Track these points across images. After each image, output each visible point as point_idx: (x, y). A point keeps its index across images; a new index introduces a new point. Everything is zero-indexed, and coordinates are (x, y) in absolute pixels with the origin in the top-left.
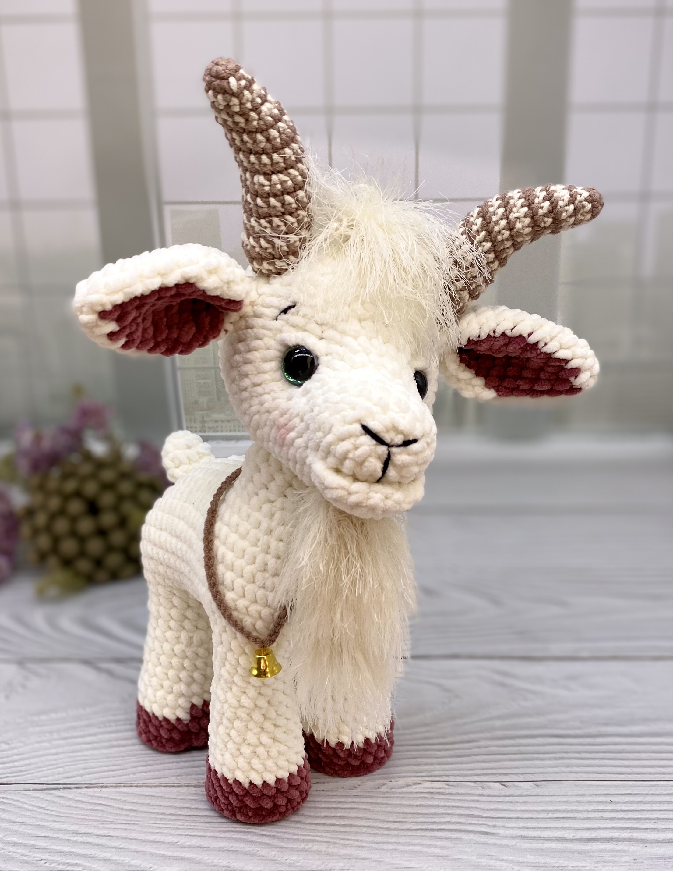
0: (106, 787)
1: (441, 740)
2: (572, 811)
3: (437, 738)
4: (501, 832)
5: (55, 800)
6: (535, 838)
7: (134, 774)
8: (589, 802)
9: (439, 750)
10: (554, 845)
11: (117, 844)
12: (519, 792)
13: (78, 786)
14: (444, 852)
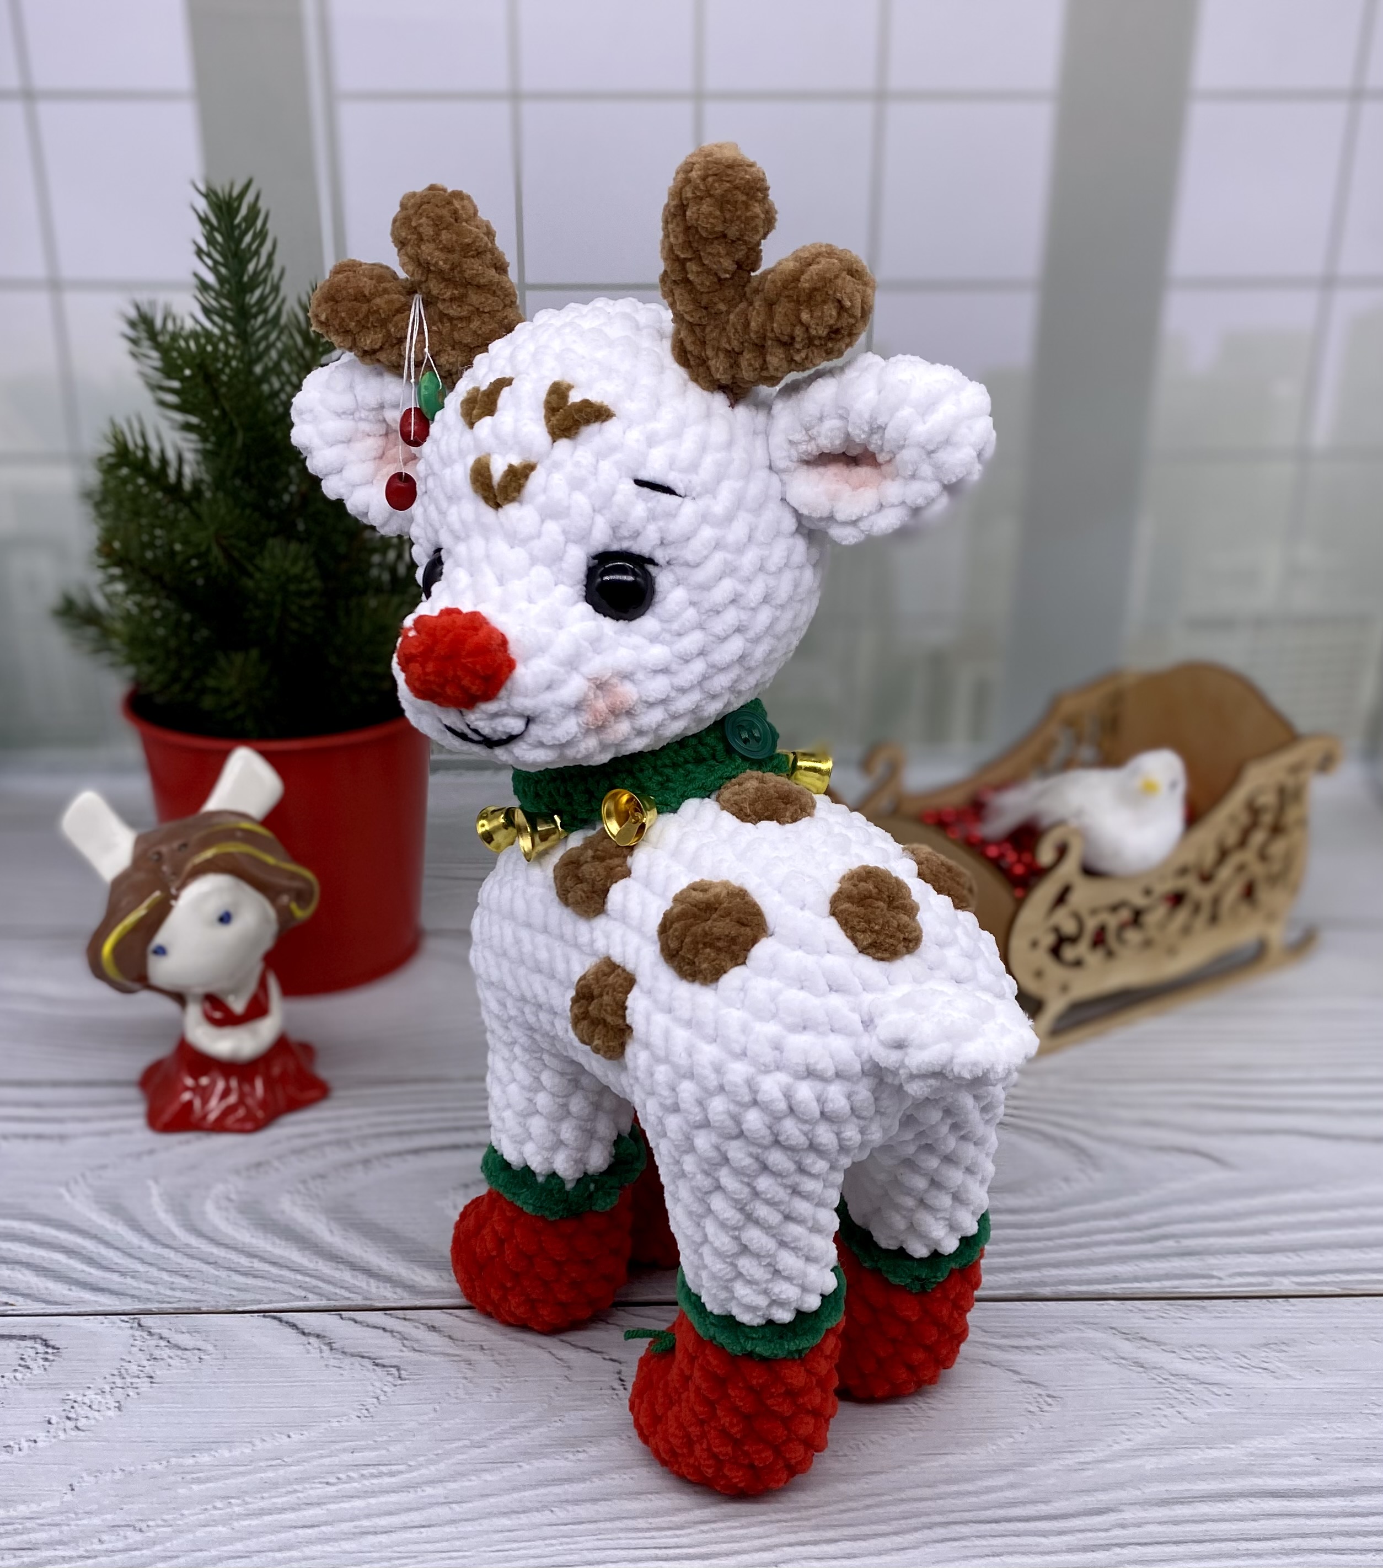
1: (1043, 1509)
3: (1034, 1502)
9: (1044, 1534)
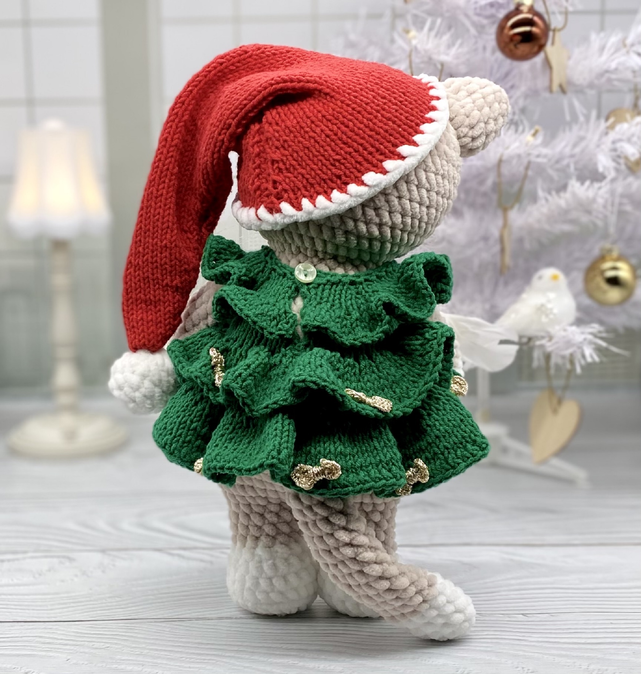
0: (212, 619)
2: (581, 629)
4: (530, 639)
5: (175, 627)
6: (555, 642)
7: (230, 612)
8: (593, 624)
10: (571, 646)
11: (236, 648)
12: (538, 619)
13: (190, 619)
14: (489, 649)
